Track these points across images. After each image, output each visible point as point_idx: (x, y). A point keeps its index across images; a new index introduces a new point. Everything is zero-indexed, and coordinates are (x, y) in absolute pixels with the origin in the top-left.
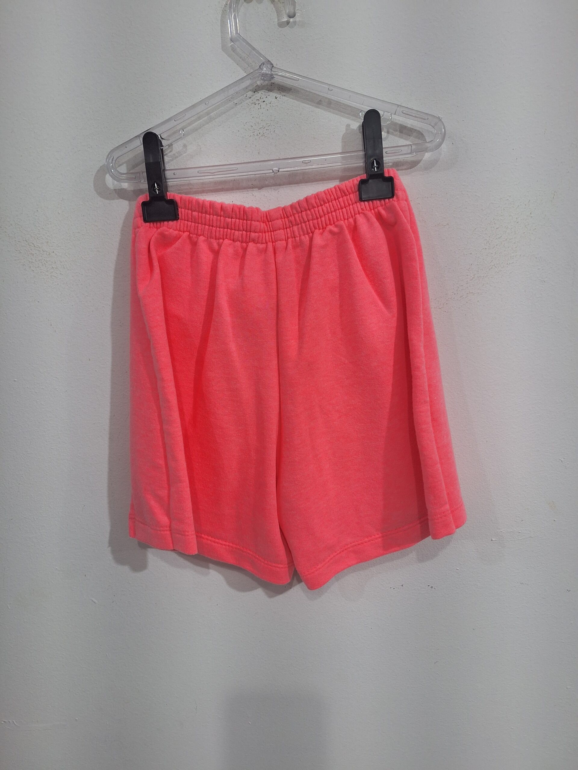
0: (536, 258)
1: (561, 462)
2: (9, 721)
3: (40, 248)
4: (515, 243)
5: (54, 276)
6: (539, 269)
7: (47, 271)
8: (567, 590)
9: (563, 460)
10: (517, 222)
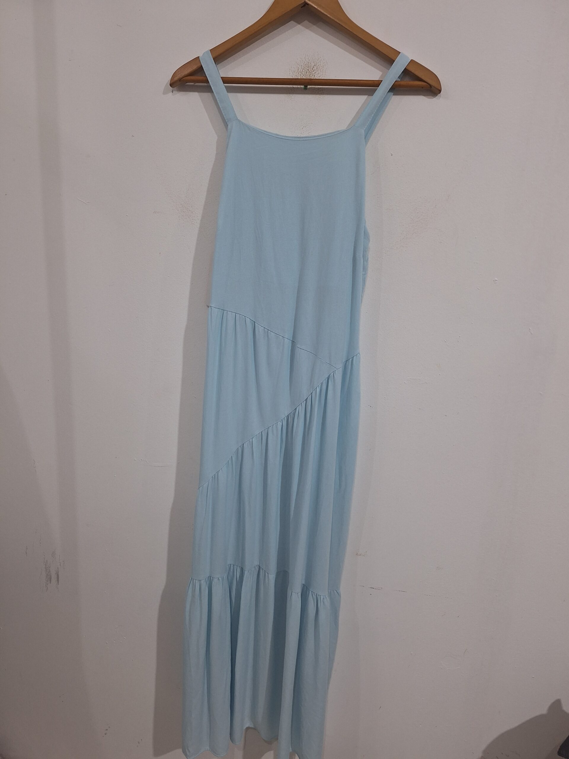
0: (437, 229)
1: (445, 342)
3: (188, 209)
5: (193, 224)
7: (190, 221)
8: (445, 415)
10: (428, 210)
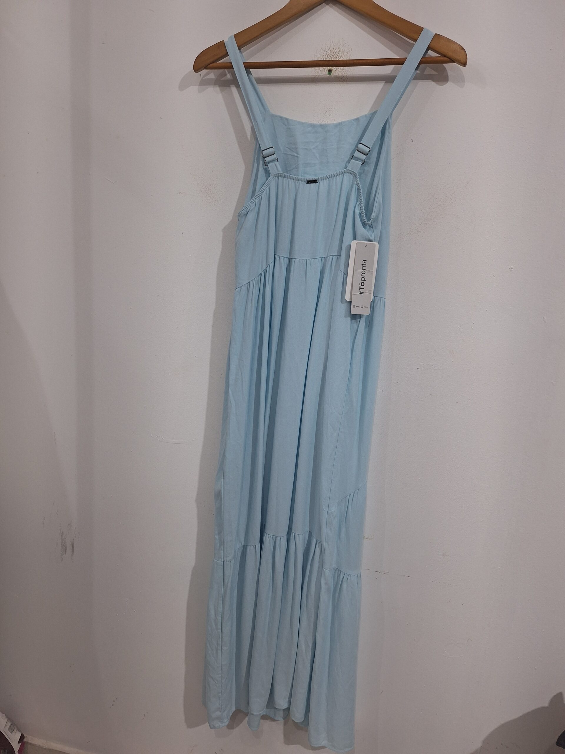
0: (455, 216)
1: (458, 328)
2: (160, 437)
3: (211, 190)
4: (444, 207)
6: (456, 222)
7: (213, 202)
8: (456, 402)
9: (460, 327)
10: (447, 196)
